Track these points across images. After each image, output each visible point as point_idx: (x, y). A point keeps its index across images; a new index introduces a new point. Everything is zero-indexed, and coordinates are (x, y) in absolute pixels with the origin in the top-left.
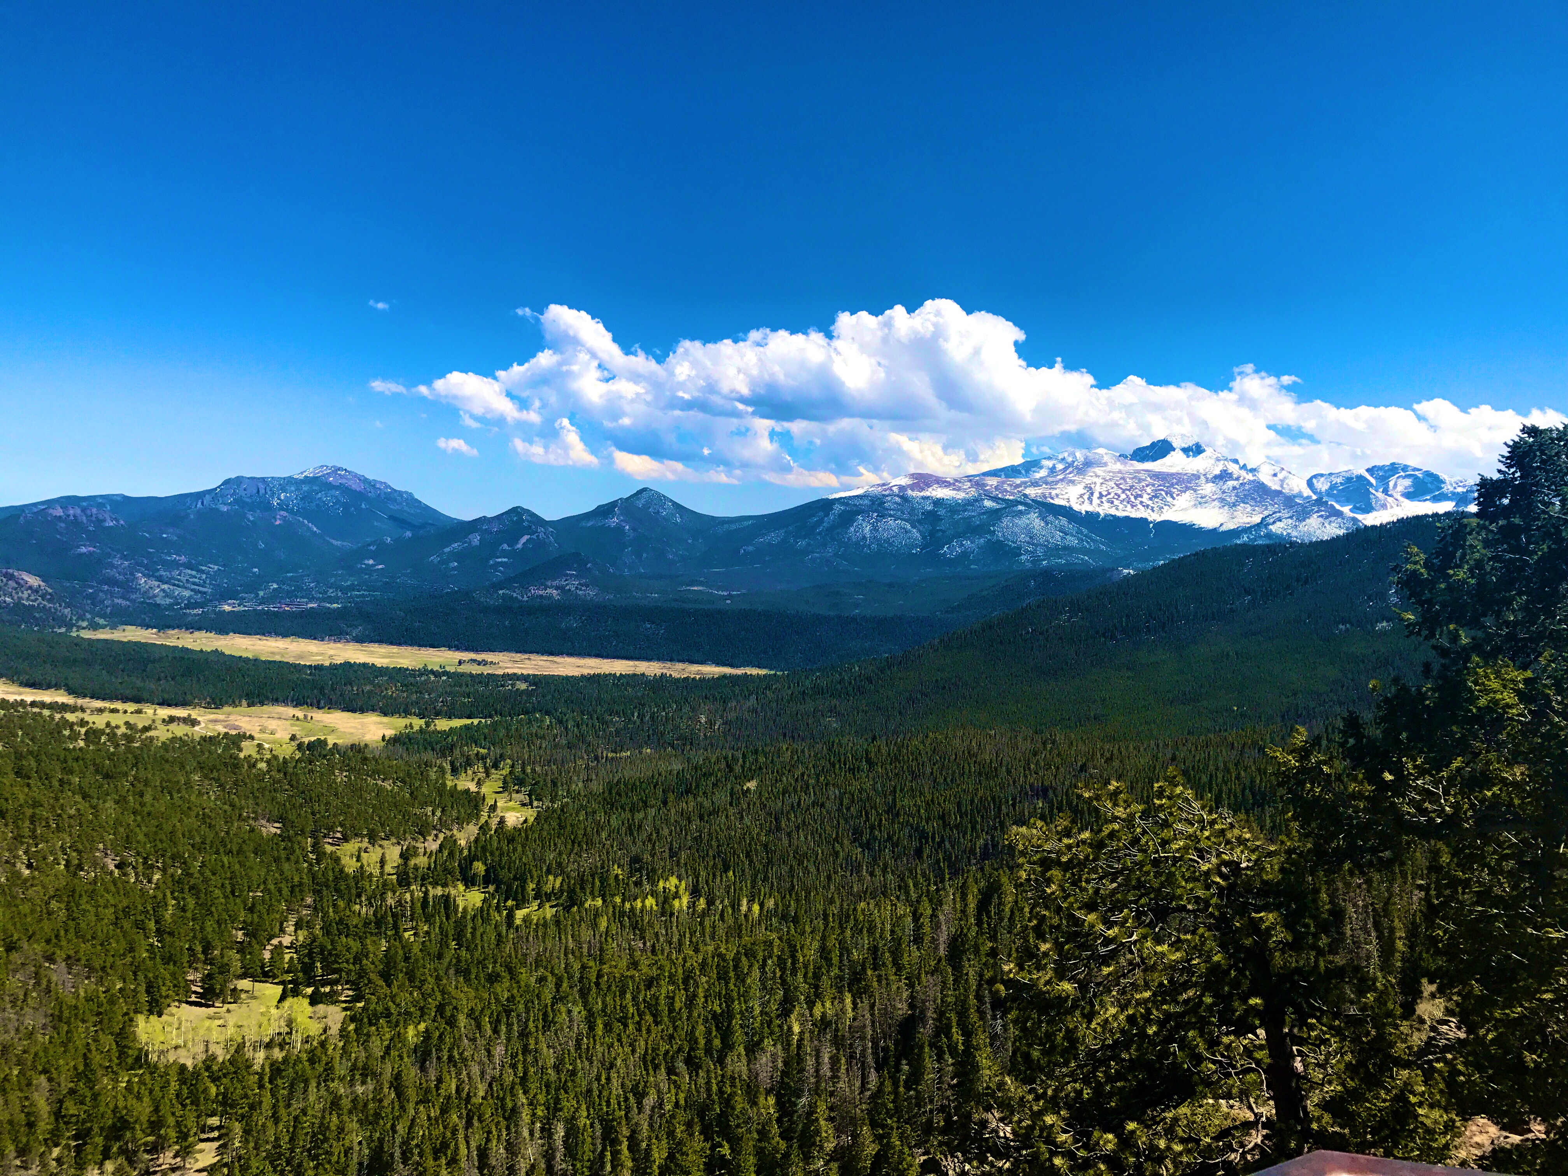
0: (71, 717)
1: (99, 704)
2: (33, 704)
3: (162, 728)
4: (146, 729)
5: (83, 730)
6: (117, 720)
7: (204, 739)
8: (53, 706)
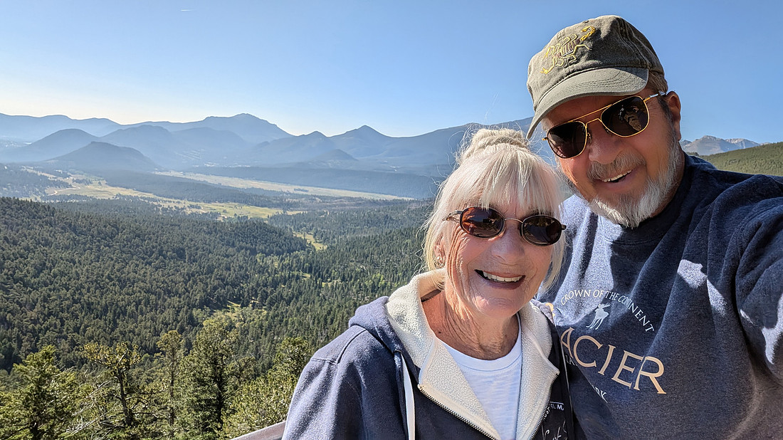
0: (155, 203)
1: (165, 199)
2: (141, 198)
3: (188, 209)
4: (182, 209)
5: (161, 208)
6: (172, 205)
7: (203, 214)
8: (149, 199)
